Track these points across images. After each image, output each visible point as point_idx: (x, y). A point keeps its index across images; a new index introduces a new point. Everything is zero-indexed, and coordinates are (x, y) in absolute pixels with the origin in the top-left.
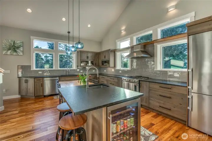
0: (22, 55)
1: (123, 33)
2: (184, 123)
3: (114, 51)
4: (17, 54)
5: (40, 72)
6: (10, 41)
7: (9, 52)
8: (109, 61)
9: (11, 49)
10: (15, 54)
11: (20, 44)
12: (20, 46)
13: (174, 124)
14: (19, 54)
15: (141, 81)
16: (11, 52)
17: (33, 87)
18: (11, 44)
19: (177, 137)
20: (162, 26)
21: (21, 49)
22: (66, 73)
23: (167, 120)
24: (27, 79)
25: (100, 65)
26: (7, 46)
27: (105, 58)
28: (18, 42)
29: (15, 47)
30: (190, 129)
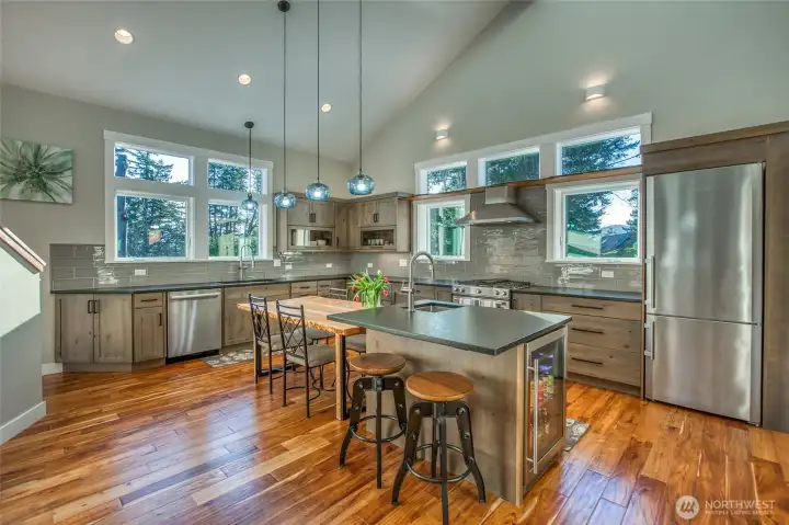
0: (69, 200)
1: (443, 142)
2: (634, 393)
3: (409, 201)
4: (49, 199)
5: (140, 272)
6: (20, 144)
7: (17, 188)
8: (392, 231)
9: (26, 178)
10: (39, 197)
11: (62, 159)
12: (61, 165)
13: (611, 399)
14: (58, 199)
15: (516, 292)
16: (22, 192)
17: (125, 331)
18: (24, 157)
19: (630, 421)
20: (568, 138)
21: (67, 179)
22: (238, 274)
23: (595, 391)
24: (97, 297)
25: (352, 244)
26: (8, 164)
27: (376, 220)
28: (54, 152)
29: (41, 169)
30: (650, 404)
